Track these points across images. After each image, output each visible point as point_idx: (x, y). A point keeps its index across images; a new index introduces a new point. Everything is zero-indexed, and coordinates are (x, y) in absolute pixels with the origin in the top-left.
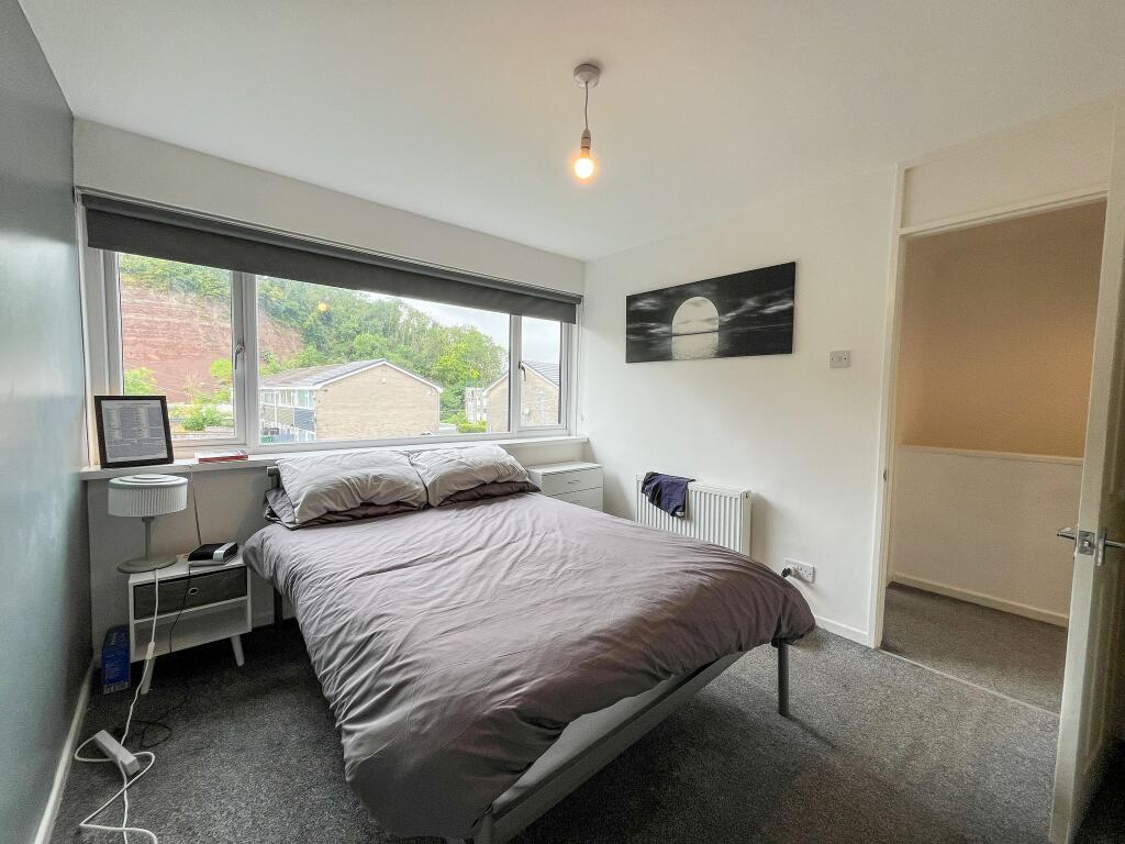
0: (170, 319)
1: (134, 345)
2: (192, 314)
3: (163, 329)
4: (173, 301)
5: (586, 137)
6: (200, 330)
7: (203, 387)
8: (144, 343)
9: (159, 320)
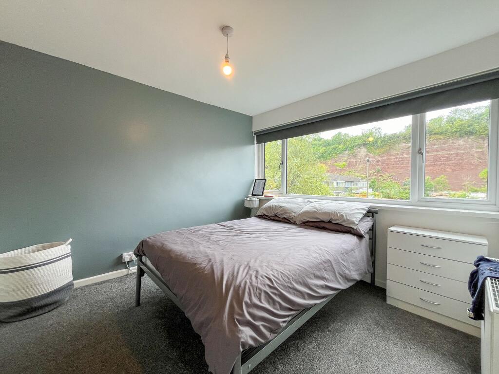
0: (459, 151)
1: (440, 166)
2: (472, 147)
3: (454, 157)
4: (461, 142)
5: (227, 57)
6: (476, 155)
7: (475, 184)
8: (445, 164)
9: (453, 153)
